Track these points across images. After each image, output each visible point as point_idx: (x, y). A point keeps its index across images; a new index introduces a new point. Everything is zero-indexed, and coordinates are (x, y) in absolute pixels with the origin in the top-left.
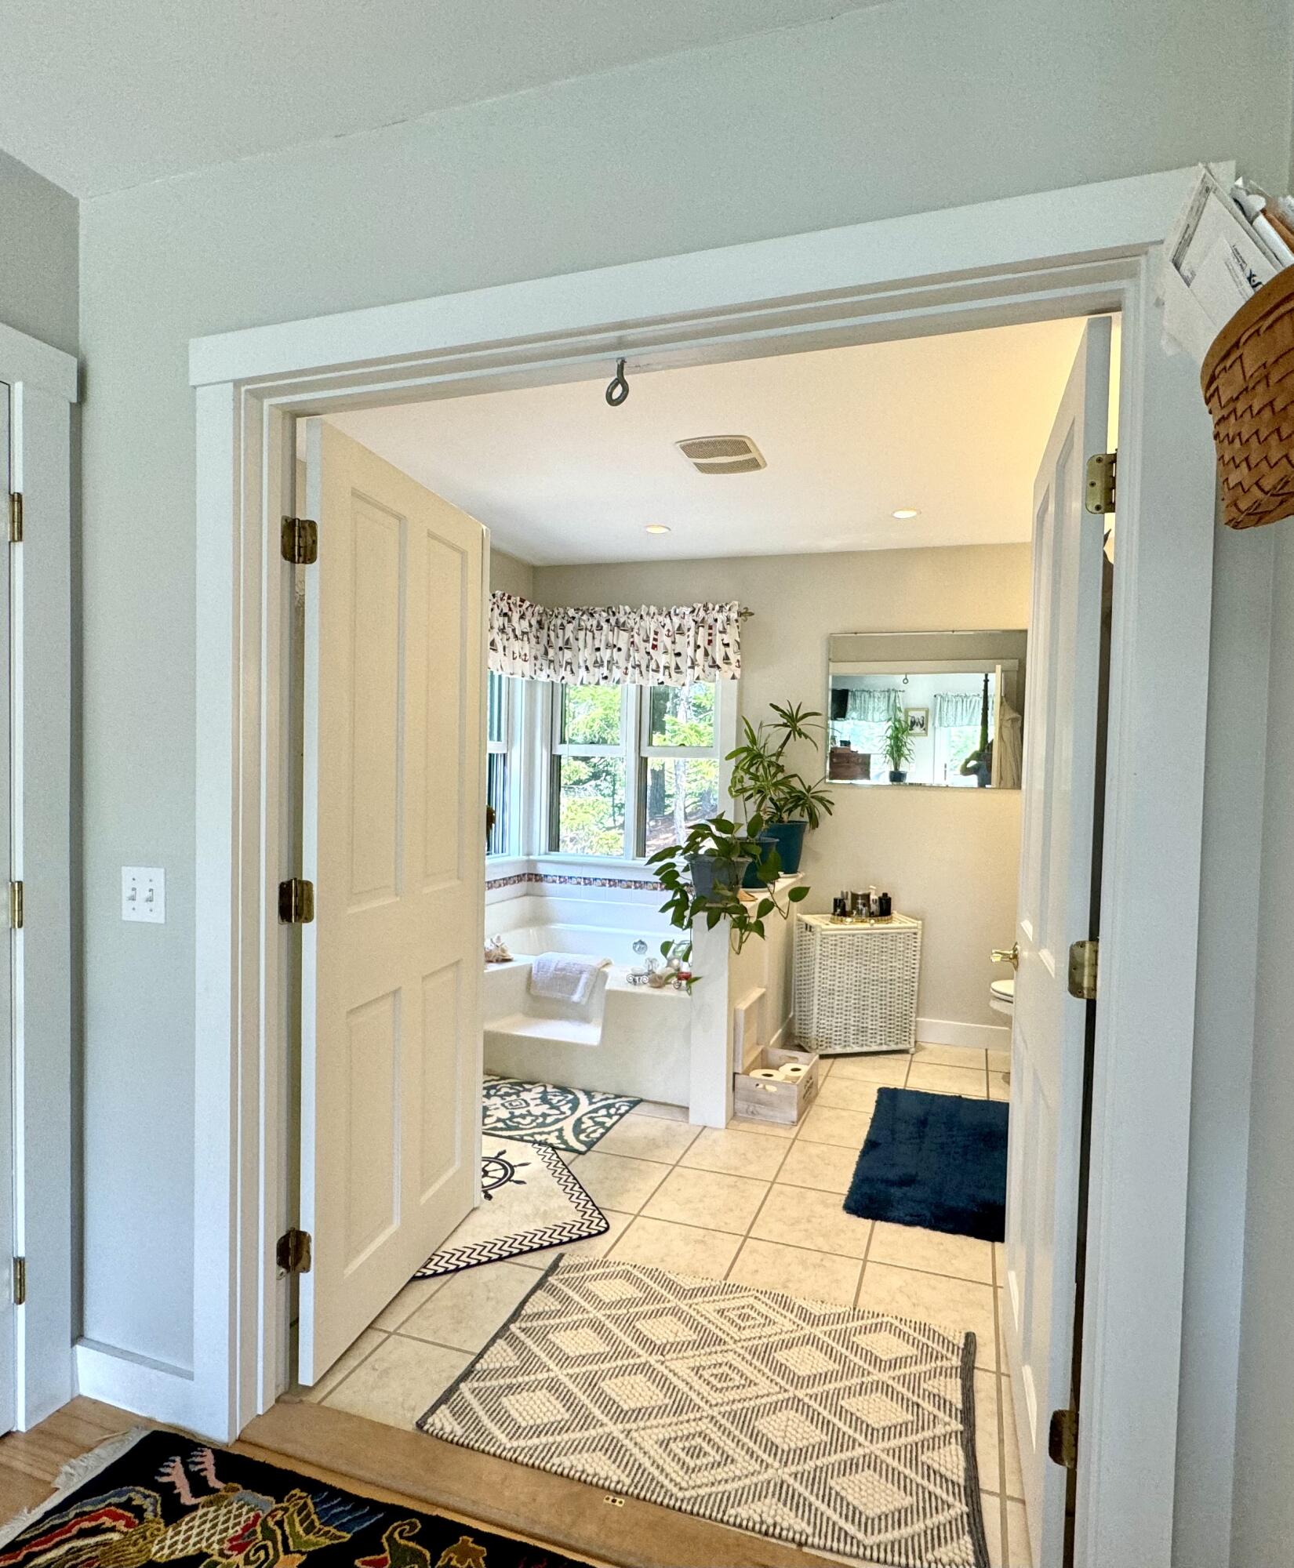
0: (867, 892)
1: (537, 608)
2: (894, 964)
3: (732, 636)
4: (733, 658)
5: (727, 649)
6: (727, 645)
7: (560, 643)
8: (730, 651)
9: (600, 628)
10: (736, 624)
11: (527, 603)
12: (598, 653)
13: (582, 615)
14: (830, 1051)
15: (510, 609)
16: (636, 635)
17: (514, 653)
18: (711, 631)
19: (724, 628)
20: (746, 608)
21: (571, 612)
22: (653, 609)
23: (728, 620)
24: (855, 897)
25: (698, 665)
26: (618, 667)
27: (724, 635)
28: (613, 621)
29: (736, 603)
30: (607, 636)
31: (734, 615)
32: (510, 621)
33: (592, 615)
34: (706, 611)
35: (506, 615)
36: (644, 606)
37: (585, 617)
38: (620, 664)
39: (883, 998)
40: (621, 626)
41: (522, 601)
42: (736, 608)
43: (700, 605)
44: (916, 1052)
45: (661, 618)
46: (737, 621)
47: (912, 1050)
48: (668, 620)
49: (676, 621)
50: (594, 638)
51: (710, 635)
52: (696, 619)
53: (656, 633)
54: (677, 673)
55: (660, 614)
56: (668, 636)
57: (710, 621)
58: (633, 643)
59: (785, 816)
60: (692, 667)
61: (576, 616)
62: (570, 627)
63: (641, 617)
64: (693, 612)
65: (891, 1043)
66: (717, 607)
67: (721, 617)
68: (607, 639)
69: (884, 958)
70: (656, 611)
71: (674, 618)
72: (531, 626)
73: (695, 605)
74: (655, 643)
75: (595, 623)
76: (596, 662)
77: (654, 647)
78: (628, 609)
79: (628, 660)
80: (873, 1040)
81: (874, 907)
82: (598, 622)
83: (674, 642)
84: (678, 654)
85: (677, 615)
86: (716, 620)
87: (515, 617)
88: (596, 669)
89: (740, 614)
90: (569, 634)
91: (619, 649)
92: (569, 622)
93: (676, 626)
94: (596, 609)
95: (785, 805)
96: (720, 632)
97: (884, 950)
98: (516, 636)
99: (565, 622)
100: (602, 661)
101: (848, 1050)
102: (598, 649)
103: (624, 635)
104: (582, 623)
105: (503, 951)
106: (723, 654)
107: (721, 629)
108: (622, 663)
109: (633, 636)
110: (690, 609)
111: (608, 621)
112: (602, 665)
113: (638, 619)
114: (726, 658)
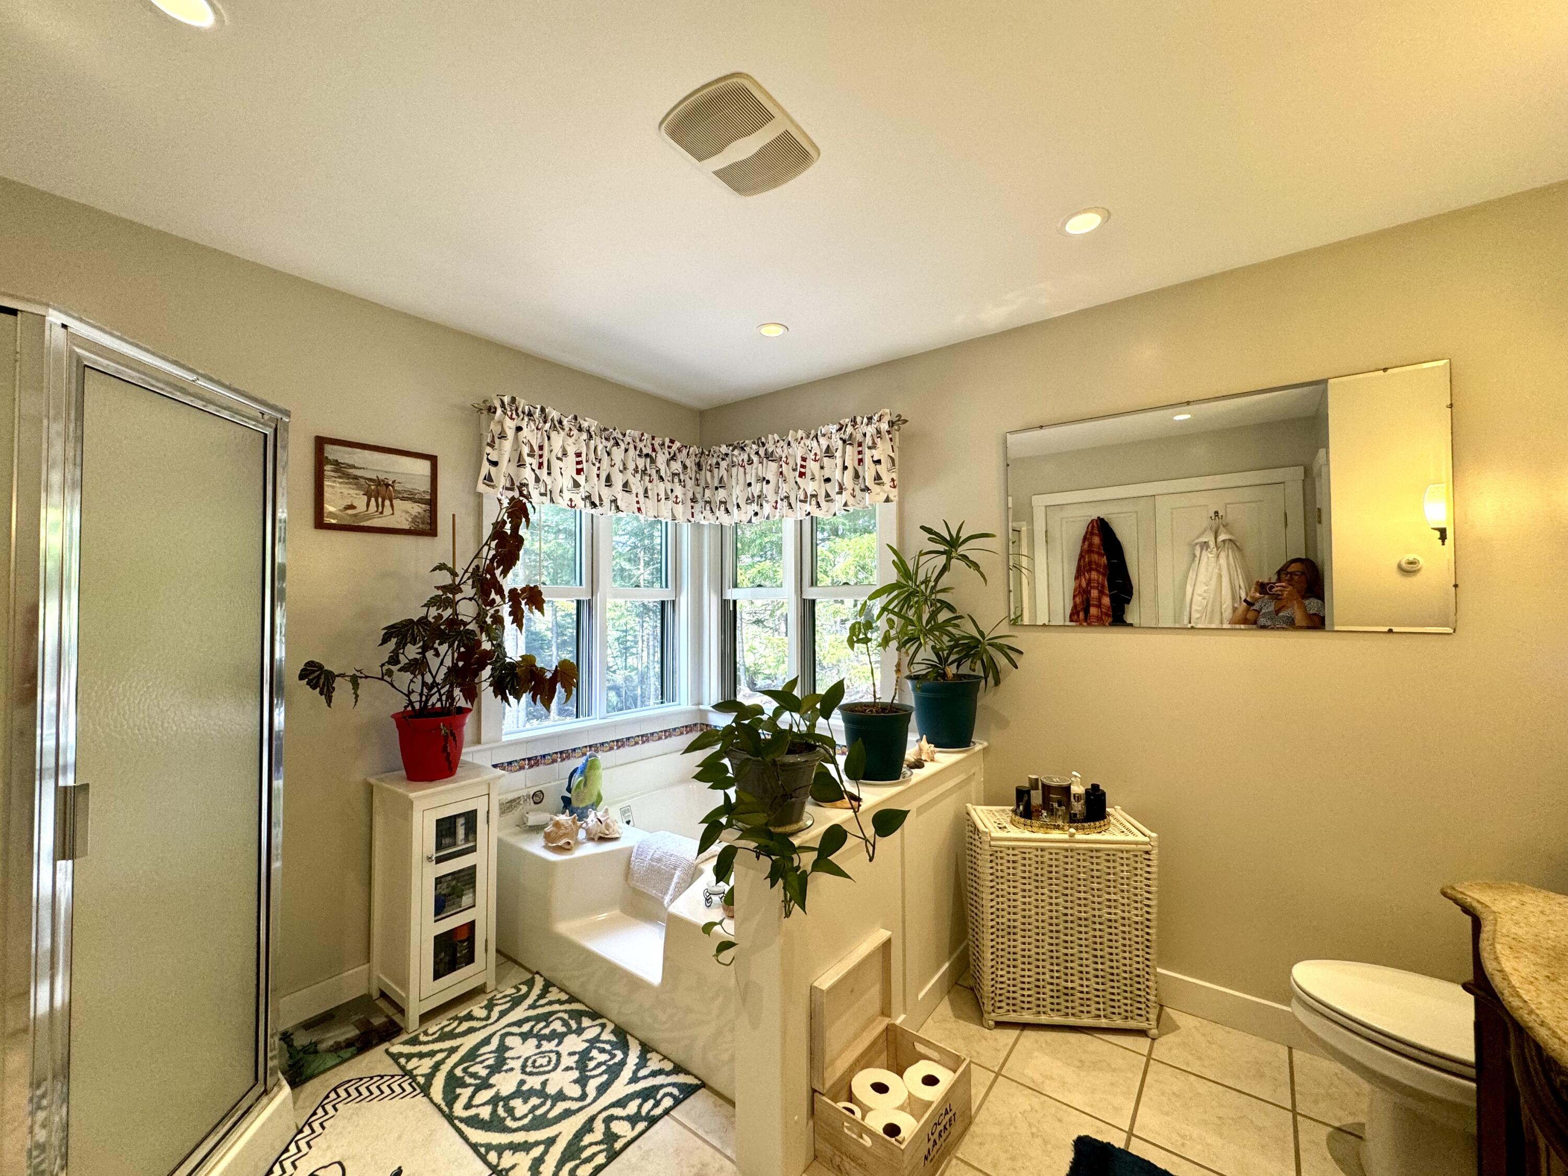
0: (1065, 783)
1: (692, 449)
2: (1113, 897)
3: (883, 451)
4: (886, 478)
5: (878, 466)
6: (878, 462)
7: (716, 484)
8: (882, 469)
9: (750, 462)
10: (888, 437)
11: (677, 444)
12: (749, 489)
13: (733, 450)
14: (1013, 1017)
15: (654, 450)
16: (784, 465)
17: (658, 495)
18: (860, 449)
19: (874, 443)
20: (899, 416)
21: (724, 449)
22: (800, 433)
23: (879, 432)
24: (1047, 789)
25: (846, 489)
26: (767, 501)
27: (873, 451)
28: (762, 452)
29: (888, 411)
30: (757, 469)
31: (884, 426)
32: (653, 461)
33: (743, 449)
34: (853, 426)
35: (647, 455)
36: (791, 432)
37: (736, 452)
38: (769, 498)
39: (1098, 947)
40: (769, 456)
41: (672, 441)
42: (886, 419)
43: (847, 420)
44: (1160, 1036)
45: (808, 442)
46: (889, 432)
47: (1154, 1032)
48: (815, 443)
49: (824, 442)
50: (745, 473)
51: (860, 453)
52: (844, 437)
53: (804, 459)
54: (827, 501)
55: (808, 437)
56: (815, 460)
57: (859, 437)
58: (781, 473)
59: (951, 670)
60: (840, 493)
61: (729, 452)
62: (724, 464)
63: (789, 444)
64: (840, 429)
65: (1115, 1017)
66: (865, 420)
67: (870, 430)
68: (757, 474)
69: (1095, 886)
70: (804, 435)
71: (821, 440)
72: (685, 467)
73: (842, 422)
74: (803, 470)
75: (746, 457)
76: (748, 499)
77: (802, 475)
78: (777, 437)
79: (777, 493)
80: (1085, 1009)
81: (1078, 807)
82: (749, 456)
83: (822, 468)
84: (828, 480)
85: (824, 435)
86: (865, 435)
87: (661, 459)
88: (749, 506)
89: (891, 424)
90: (723, 472)
91: (768, 482)
92: (723, 459)
93: (824, 448)
94: (747, 442)
95: (949, 655)
96: (869, 448)
97: (1095, 873)
98: (661, 478)
99: (720, 460)
100: (753, 497)
101: (1044, 1019)
102: (750, 484)
103: (773, 466)
104: (735, 459)
105: (608, 827)
106: (874, 473)
107: (870, 444)
108: (771, 497)
109: (781, 466)
110: (836, 427)
111: (757, 453)
112: (753, 501)
113: (785, 447)
114: (878, 478)
